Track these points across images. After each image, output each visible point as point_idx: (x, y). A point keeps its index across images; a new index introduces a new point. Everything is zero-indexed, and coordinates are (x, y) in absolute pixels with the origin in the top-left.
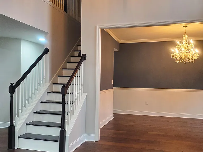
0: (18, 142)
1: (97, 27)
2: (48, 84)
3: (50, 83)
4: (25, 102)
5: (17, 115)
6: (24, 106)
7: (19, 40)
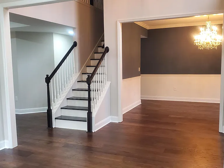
0: (55, 123)
1: (118, 22)
2: (78, 74)
3: (80, 73)
4: (59, 90)
5: (53, 101)
6: (58, 93)
7: (51, 34)
